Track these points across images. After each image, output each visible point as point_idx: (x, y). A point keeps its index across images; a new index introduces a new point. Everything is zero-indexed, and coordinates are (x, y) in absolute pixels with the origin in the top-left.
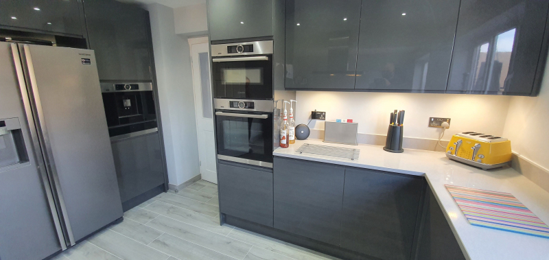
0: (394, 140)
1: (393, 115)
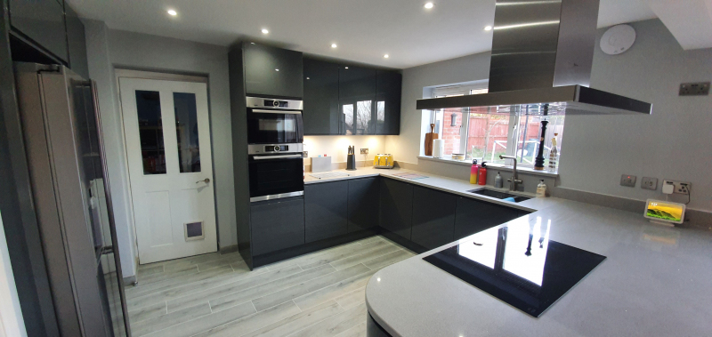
1: (350, 149)
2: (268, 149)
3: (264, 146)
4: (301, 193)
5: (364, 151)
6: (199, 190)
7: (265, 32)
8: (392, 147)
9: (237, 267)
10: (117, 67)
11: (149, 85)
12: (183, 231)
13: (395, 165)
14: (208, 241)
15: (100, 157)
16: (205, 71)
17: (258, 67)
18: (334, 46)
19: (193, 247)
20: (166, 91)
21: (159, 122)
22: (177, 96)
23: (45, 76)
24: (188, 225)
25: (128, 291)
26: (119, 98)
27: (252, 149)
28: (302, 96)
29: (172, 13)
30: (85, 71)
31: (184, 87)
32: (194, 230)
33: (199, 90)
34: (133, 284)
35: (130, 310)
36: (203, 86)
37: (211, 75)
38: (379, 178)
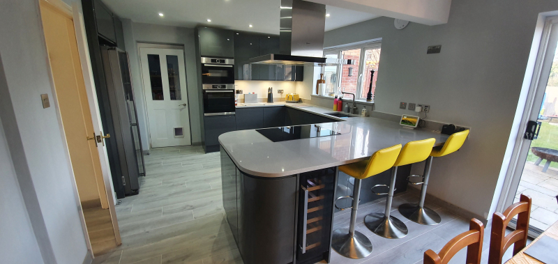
0: (270, 99)
1: (269, 89)
2: (213, 87)
3: (211, 85)
4: (234, 113)
5: (280, 92)
6: (181, 110)
7: (209, 21)
8: (299, 89)
9: (199, 152)
10: (138, 42)
11: (154, 52)
12: (173, 132)
13: (300, 101)
14: (186, 139)
15: (130, 84)
16: (182, 43)
17: (207, 39)
18: (251, 26)
19: (177, 141)
20: (163, 54)
21: (159, 73)
22: (168, 57)
23: (111, 51)
24: (175, 129)
25: (145, 157)
26: (139, 59)
27: (205, 87)
28: (233, 56)
29: (161, 15)
30: (124, 48)
31: (171, 52)
32: (178, 131)
33: (179, 53)
34: (148, 154)
35: (145, 163)
36: (182, 51)
37: (185, 45)
38: (285, 107)
